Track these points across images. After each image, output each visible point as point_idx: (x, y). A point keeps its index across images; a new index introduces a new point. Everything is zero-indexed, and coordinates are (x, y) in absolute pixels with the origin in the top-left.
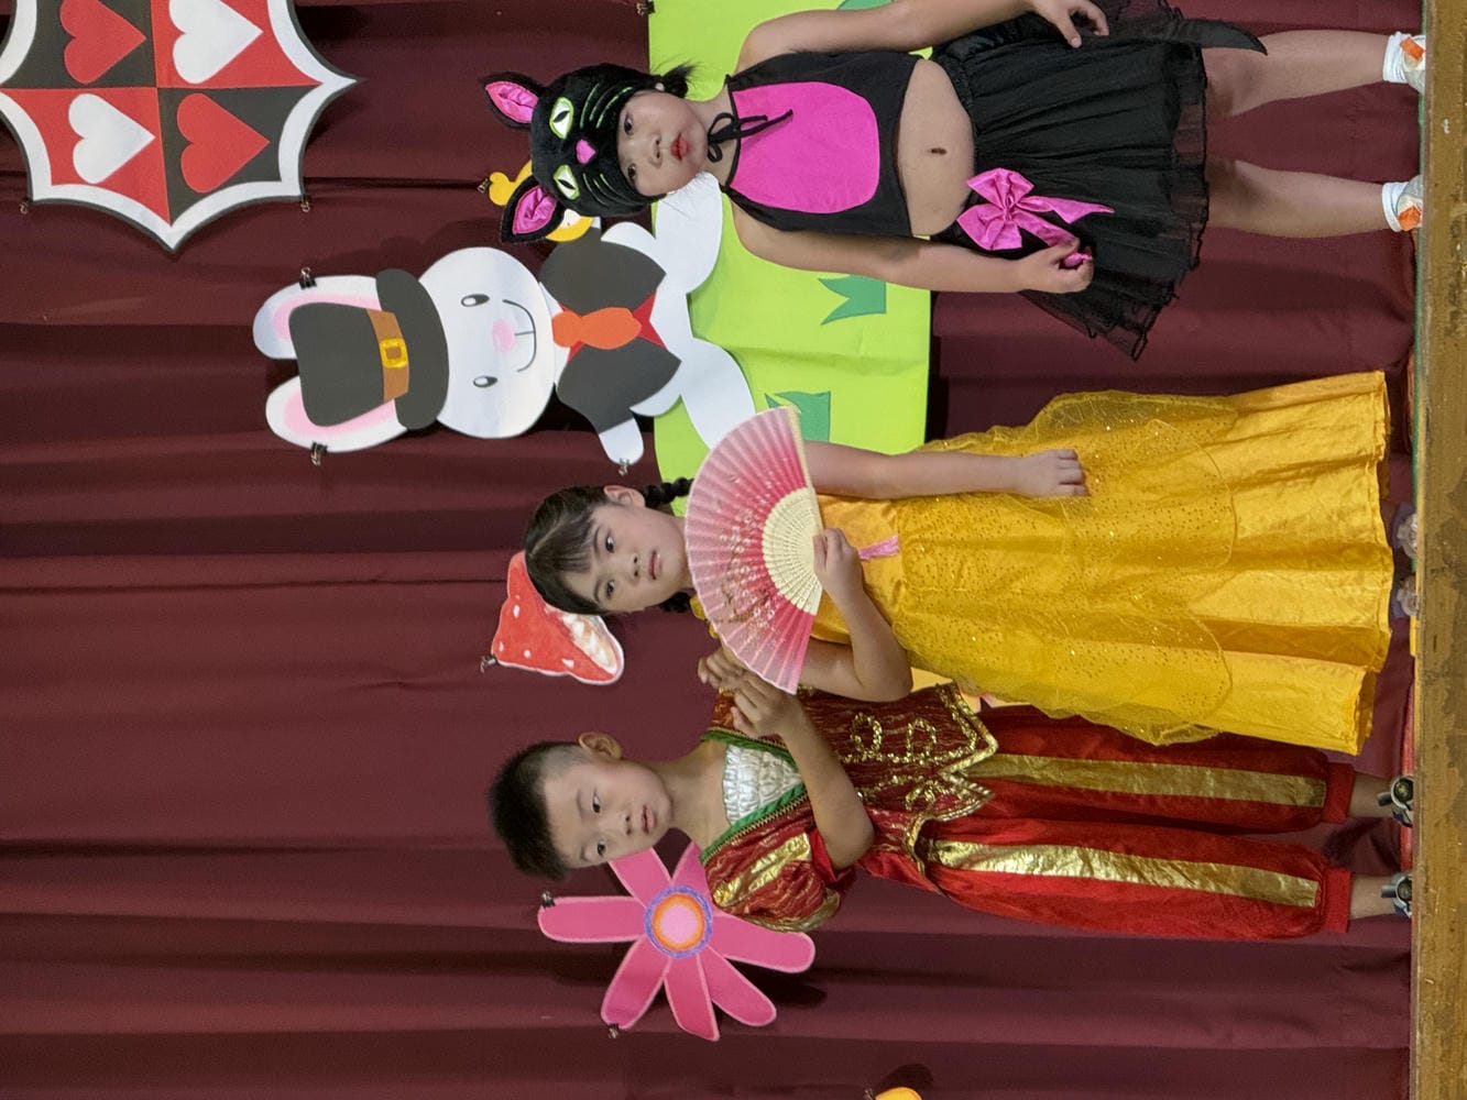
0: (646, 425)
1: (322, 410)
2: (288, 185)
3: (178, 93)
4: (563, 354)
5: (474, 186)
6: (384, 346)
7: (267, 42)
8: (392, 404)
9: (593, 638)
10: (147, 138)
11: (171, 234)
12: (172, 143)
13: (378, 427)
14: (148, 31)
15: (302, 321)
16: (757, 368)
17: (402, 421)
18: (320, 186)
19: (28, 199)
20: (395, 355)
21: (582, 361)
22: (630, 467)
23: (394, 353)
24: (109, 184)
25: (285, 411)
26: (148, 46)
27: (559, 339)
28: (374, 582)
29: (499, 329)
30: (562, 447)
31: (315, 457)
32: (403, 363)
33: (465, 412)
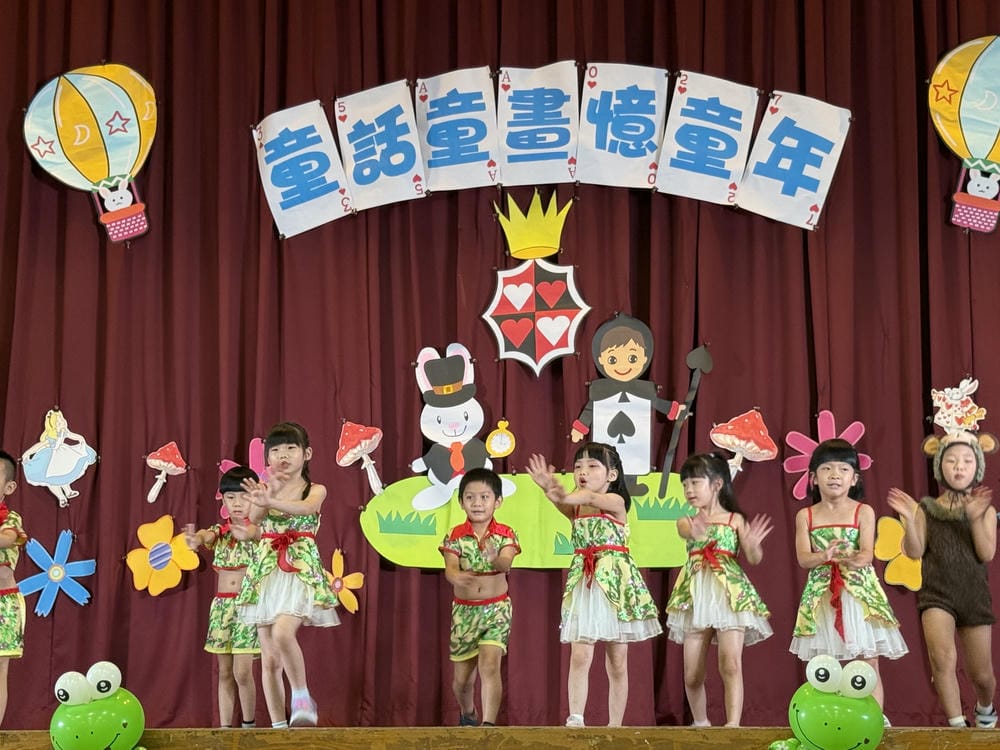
0: (425, 473)
1: (430, 367)
2: (503, 355)
3: (534, 319)
4: (448, 446)
5: (504, 416)
6: (451, 386)
7: (551, 348)
8: (431, 389)
9: (352, 456)
10: (519, 307)
11: (487, 316)
12: (517, 317)
13: (424, 384)
14: (553, 309)
15: (459, 359)
16: (444, 511)
17: (426, 392)
18: (502, 365)
19: (499, 269)
20: (447, 390)
21: (446, 453)
22: (411, 469)
23: (448, 389)
24: (503, 296)
25: (428, 354)
26: (549, 309)
27: (454, 444)
28: (371, 382)
29: (457, 424)
30: (418, 446)
31: (413, 364)
32: (445, 393)
33: (429, 413)
